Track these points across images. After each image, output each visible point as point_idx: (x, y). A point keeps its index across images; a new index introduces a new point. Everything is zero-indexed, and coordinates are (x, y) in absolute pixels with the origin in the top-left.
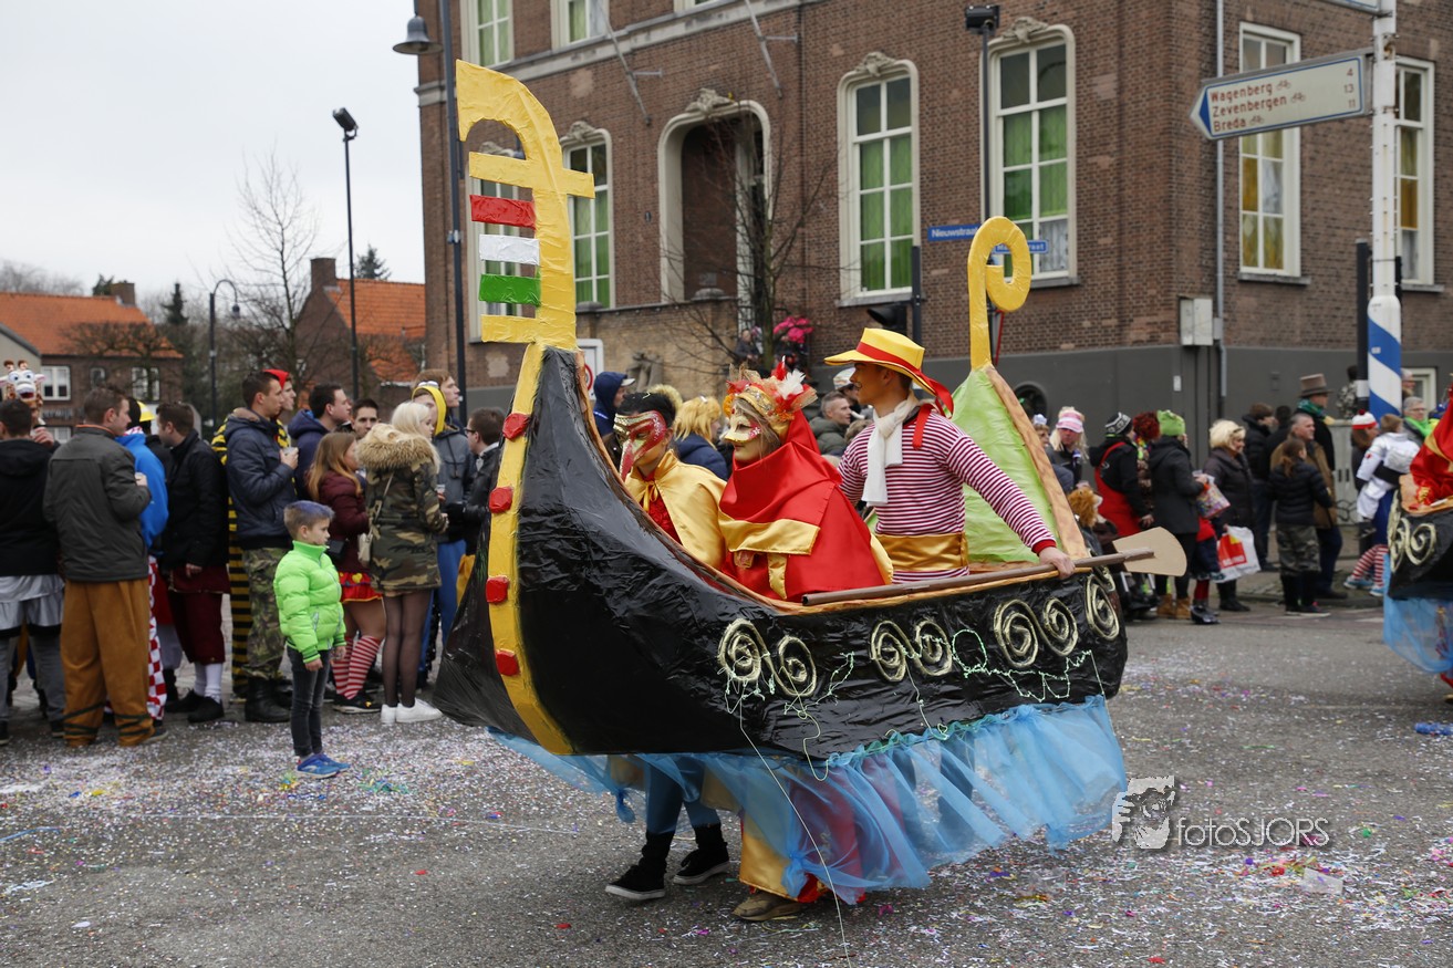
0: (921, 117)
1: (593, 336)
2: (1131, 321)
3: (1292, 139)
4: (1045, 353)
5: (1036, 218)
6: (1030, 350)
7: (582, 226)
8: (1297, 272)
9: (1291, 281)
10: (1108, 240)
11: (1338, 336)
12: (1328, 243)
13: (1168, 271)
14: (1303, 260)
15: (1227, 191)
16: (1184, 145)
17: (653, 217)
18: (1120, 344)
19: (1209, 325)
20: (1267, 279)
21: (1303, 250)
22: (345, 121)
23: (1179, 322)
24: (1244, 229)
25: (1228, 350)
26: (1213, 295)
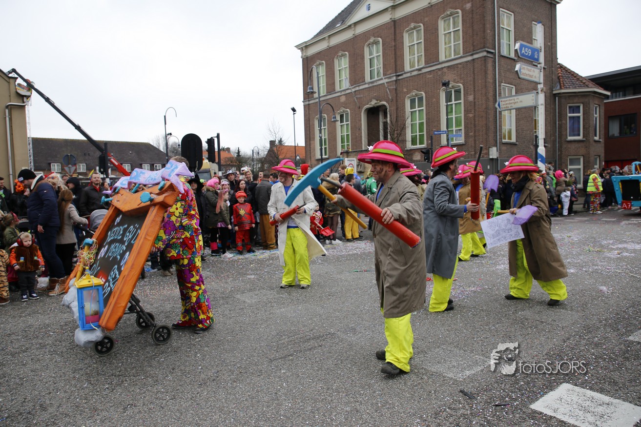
0: (426, 105)
1: (347, 158)
3: (514, 112)
5: (454, 129)
7: (343, 132)
8: (515, 141)
9: (514, 143)
10: (472, 134)
12: (522, 134)
13: (487, 141)
14: (516, 138)
15: (499, 122)
16: (490, 111)
17: (360, 129)
19: (496, 154)
20: (509, 143)
21: (516, 136)
22: (294, 110)
23: (489, 153)
24: (503, 131)
25: (499, 159)
26: (497, 146)
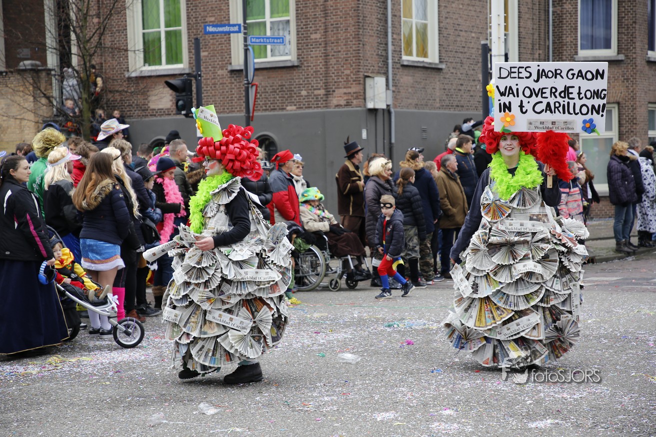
2: (334, 91)
4: (276, 113)
5: (268, 19)
6: (266, 110)
8: (437, 61)
9: (433, 66)
10: (318, 36)
11: (462, 103)
12: (455, 41)
13: (358, 58)
14: (440, 50)
15: (393, 5)
18: (326, 106)
19: (384, 95)
20: (419, 65)
21: (439, 45)
23: (365, 93)
24: (404, 30)
25: (395, 112)
26: (386, 74)
